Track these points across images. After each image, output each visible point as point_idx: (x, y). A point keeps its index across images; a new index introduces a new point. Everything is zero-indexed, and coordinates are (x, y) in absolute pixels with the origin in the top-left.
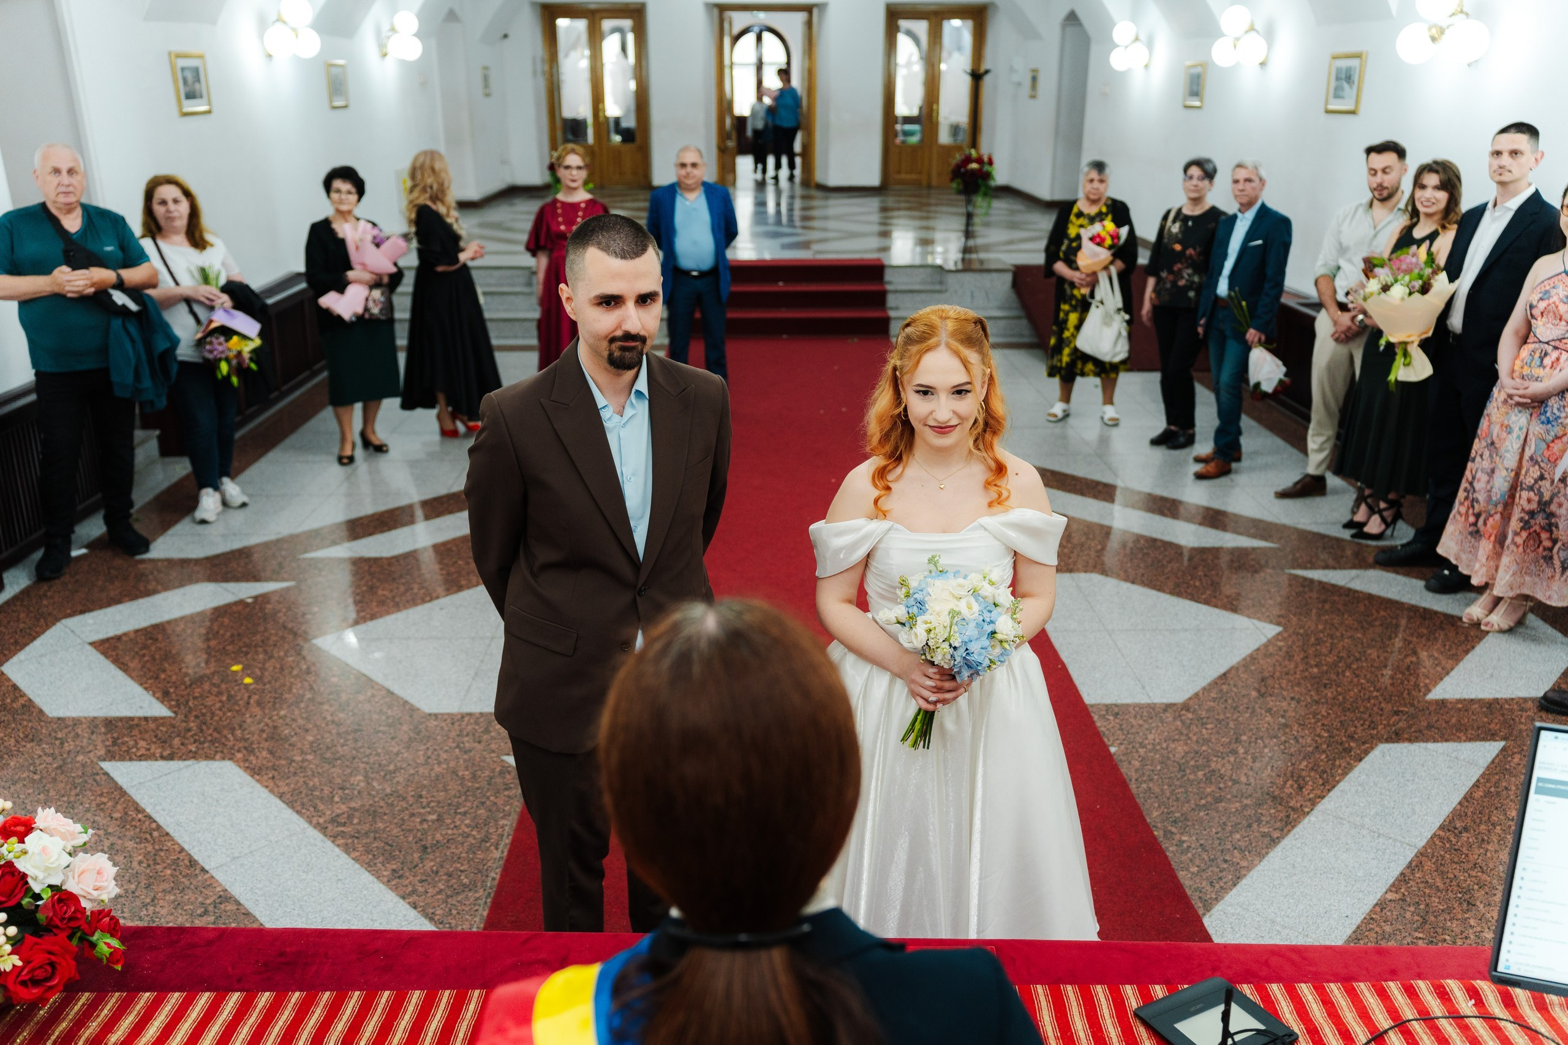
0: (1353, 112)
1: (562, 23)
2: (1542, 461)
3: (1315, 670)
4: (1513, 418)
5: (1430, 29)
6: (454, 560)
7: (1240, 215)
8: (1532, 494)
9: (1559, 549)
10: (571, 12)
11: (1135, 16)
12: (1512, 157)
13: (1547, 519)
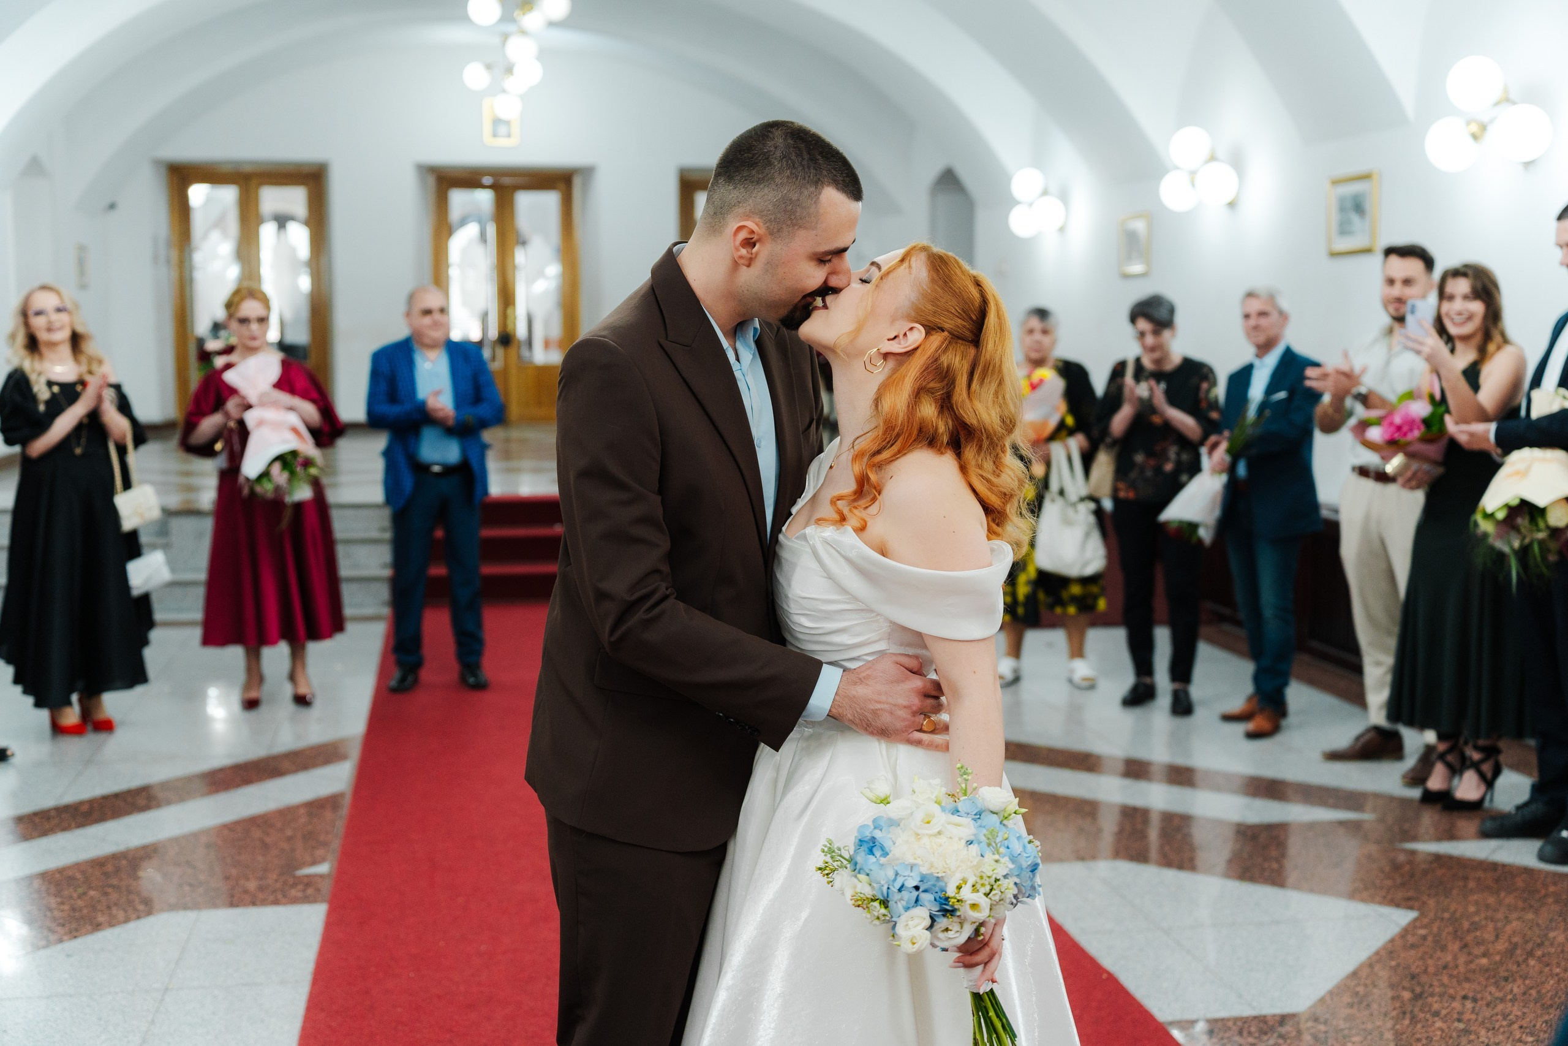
0: (1367, 252)
1: (198, 193)
3: (1484, 961)
5: (1468, 123)
6: (80, 890)
7: (1257, 362)
10: (212, 174)
11: (1039, 159)
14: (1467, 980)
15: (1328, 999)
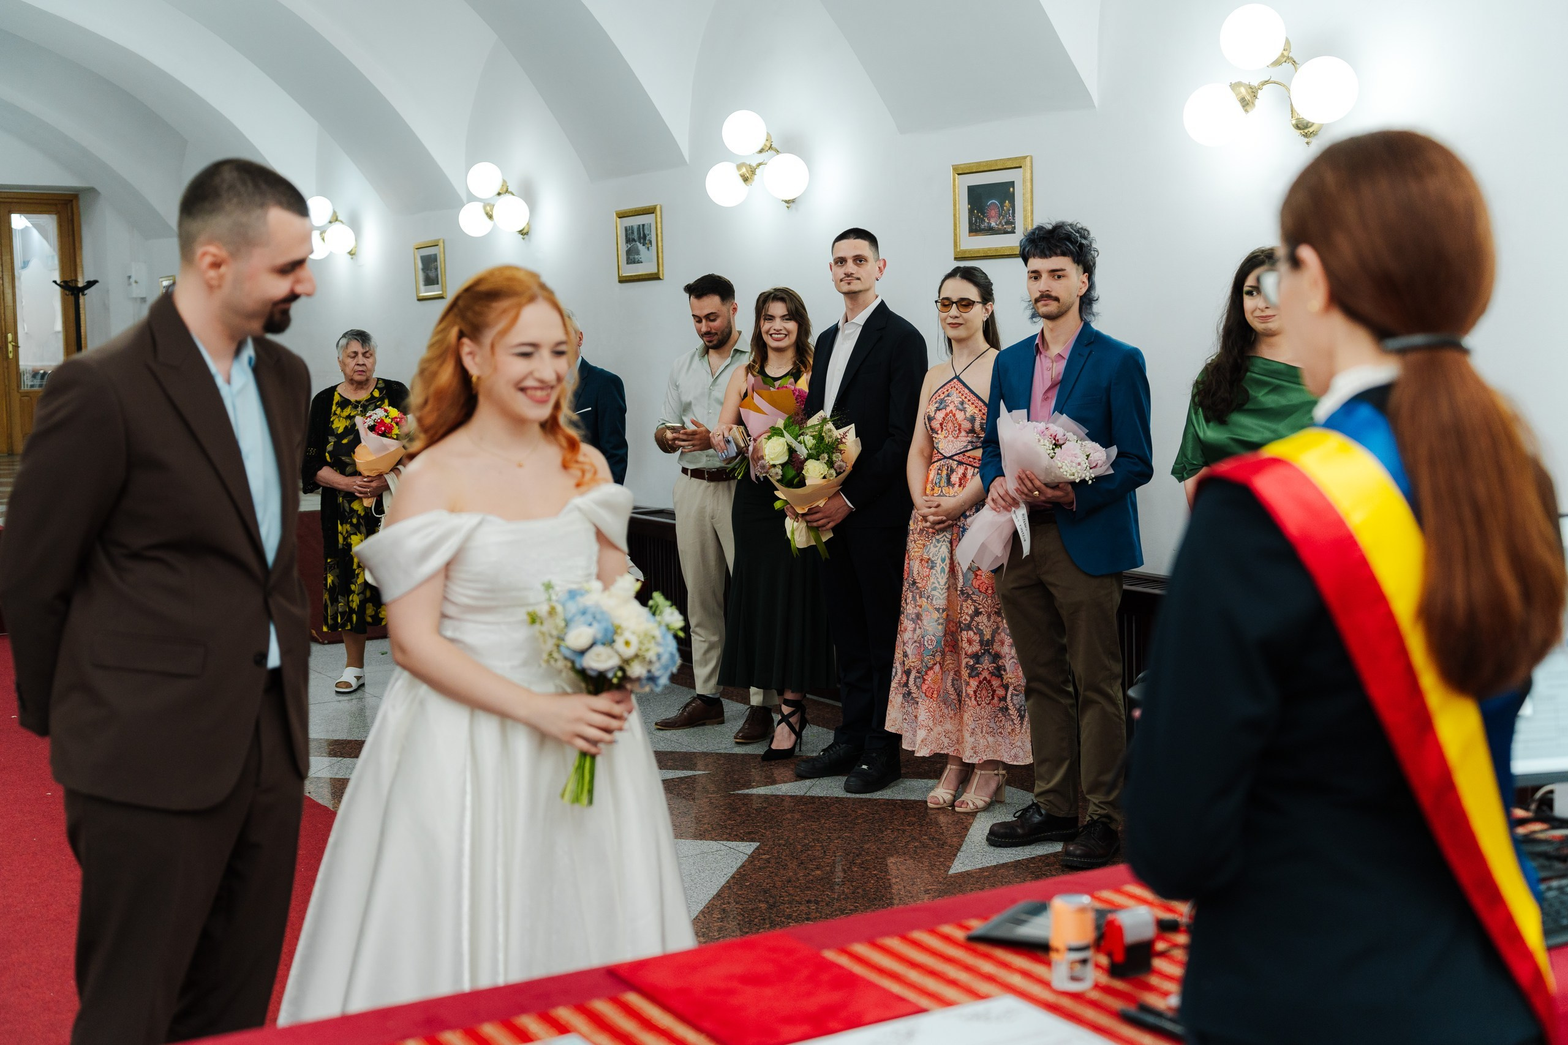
0: (655, 277)
2: (973, 593)
4: (933, 550)
5: (739, 167)
8: (971, 633)
9: (1012, 695)
12: (857, 264)
13: (994, 663)
14: (808, 888)
15: (701, 917)
